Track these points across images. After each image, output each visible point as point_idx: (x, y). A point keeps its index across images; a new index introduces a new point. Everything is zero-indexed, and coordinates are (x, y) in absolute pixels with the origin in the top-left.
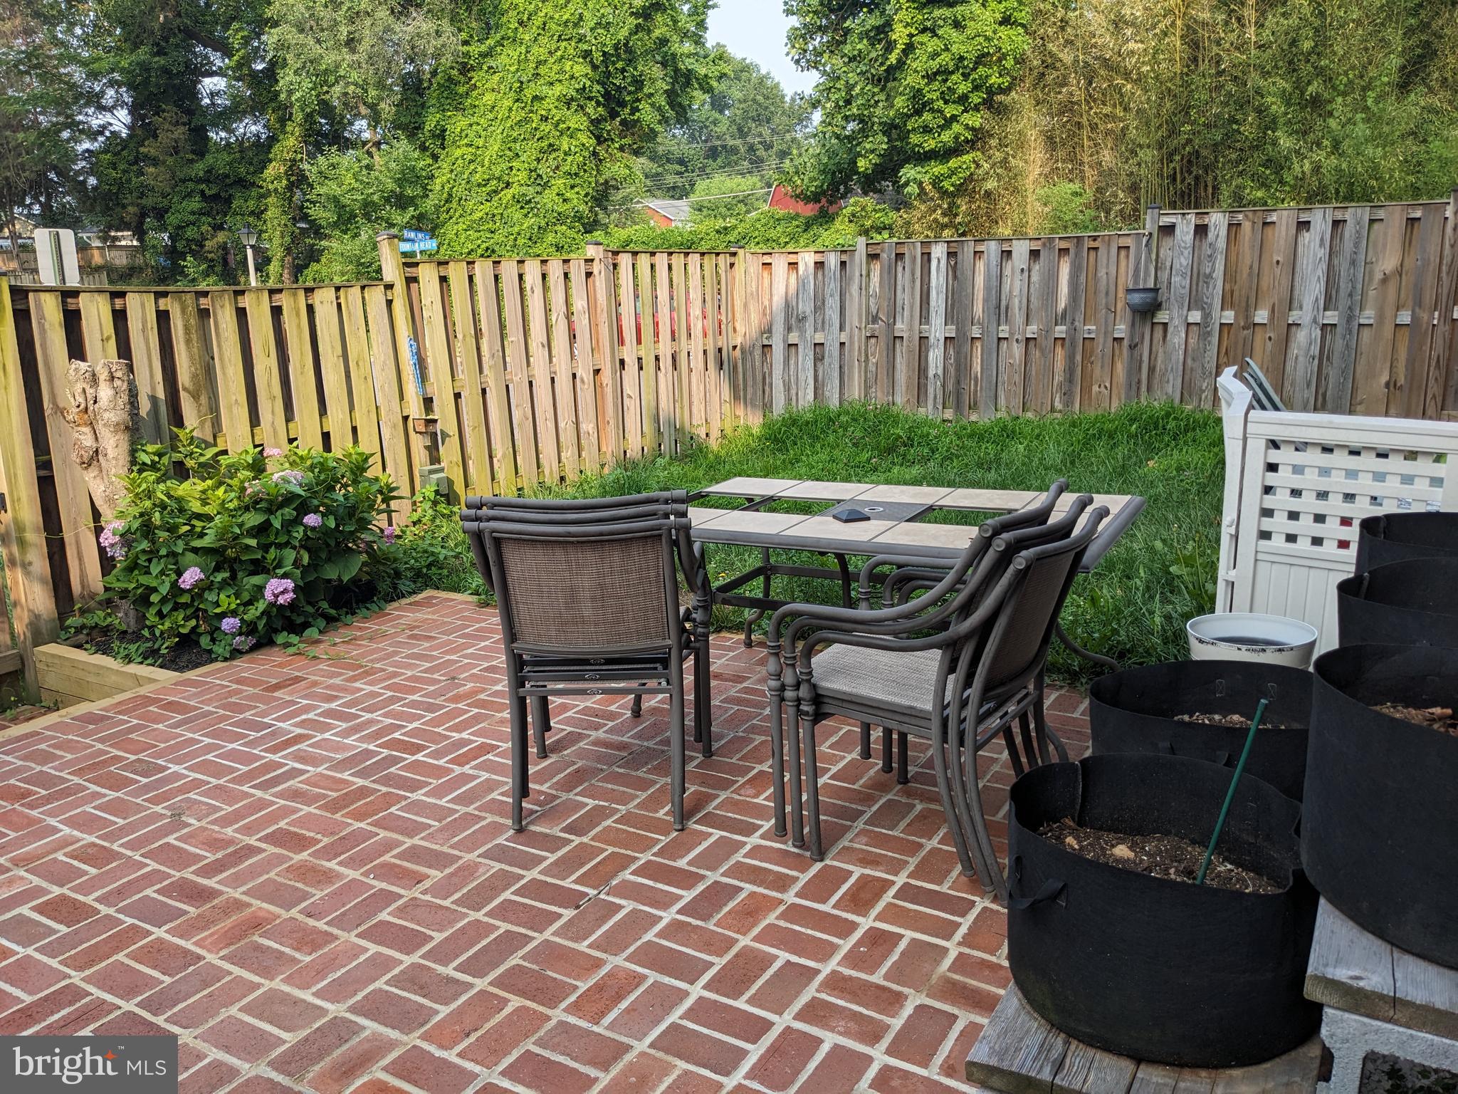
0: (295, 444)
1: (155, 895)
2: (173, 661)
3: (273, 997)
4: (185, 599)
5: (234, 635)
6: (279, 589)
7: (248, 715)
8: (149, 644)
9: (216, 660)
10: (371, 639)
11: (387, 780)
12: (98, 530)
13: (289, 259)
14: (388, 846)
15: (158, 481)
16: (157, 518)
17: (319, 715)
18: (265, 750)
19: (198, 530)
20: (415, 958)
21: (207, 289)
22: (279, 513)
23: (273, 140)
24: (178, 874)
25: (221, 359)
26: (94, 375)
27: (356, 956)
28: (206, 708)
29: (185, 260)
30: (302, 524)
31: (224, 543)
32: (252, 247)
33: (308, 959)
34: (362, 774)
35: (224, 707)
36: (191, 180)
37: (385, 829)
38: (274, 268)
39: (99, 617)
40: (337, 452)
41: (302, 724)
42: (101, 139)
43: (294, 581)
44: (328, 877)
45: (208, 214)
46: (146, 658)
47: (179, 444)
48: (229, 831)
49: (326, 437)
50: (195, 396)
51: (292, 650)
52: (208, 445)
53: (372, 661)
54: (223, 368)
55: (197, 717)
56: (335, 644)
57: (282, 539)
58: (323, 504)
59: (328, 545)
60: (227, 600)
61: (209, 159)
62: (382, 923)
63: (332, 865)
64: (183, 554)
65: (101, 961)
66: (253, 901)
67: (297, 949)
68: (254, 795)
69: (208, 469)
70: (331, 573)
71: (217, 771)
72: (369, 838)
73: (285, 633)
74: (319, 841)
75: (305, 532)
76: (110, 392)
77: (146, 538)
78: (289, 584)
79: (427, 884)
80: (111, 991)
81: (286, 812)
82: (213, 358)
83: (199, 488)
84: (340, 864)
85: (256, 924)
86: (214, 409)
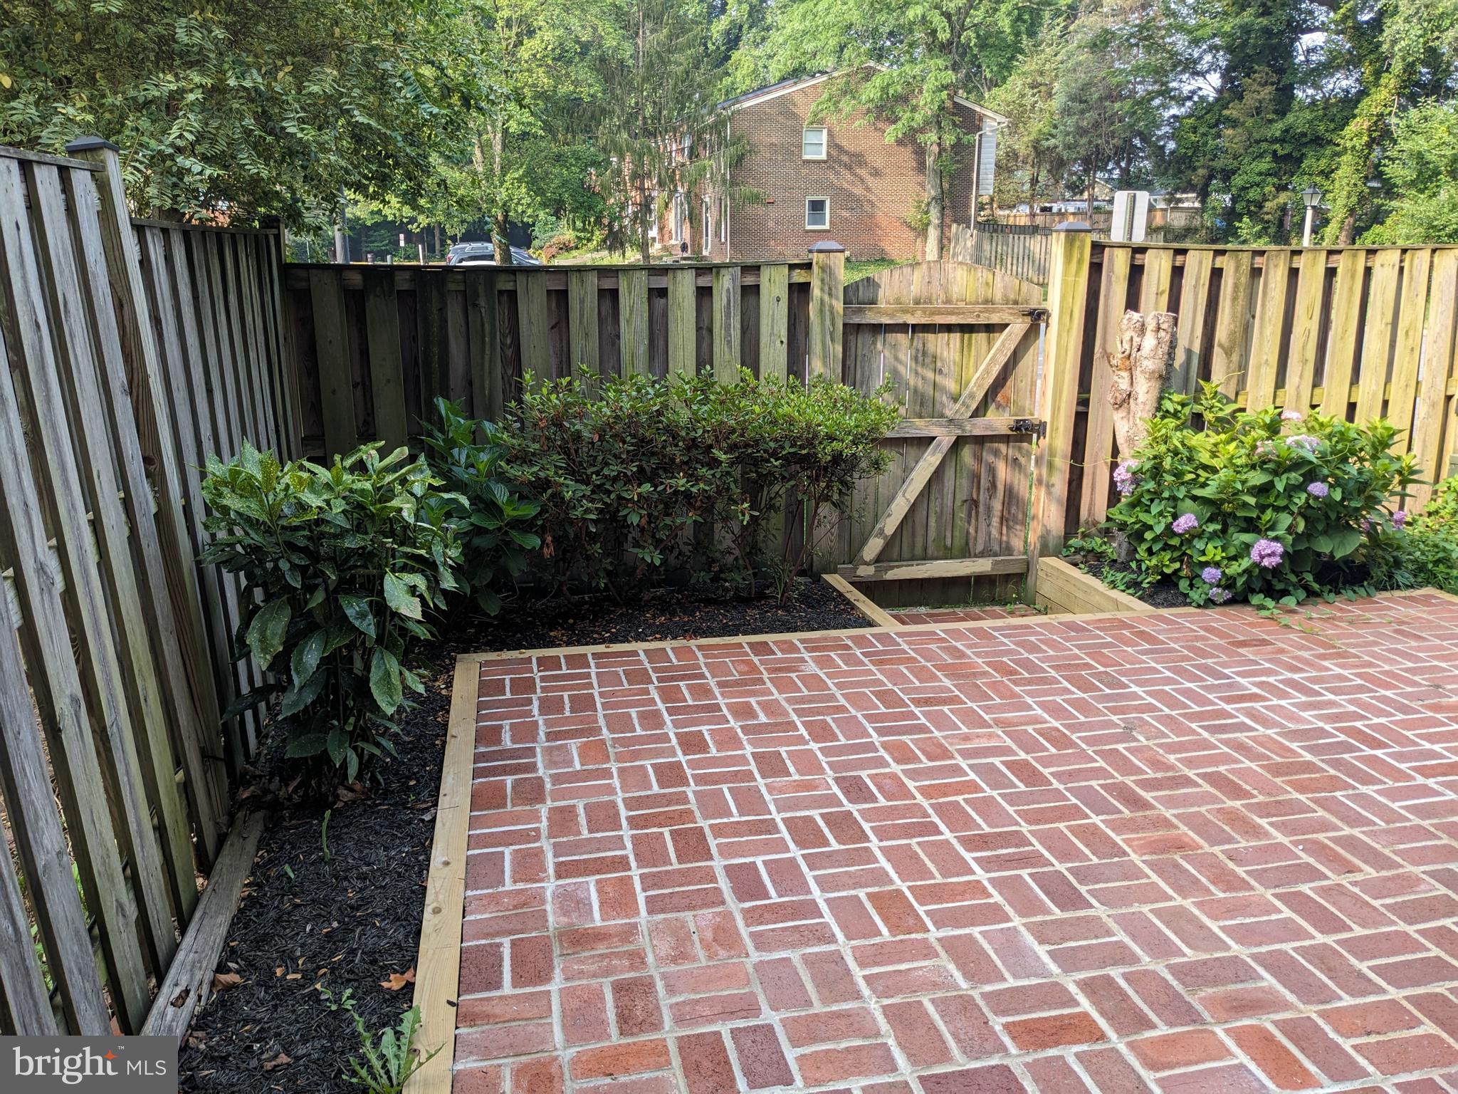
0: (1317, 410)
1: (1098, 788)
2: (1151, 596)
3: (1181, 912)
4: (1175, 542)
5: (1212, 585)
6: (1266, 551)
7: (1210, 661)
8: (1134, 576)
9: (1190, 604)
10: (1351, 623)
11: (1337, 764)
12: (1114, 466)
13: (1351, 220)
14: (1325, 826)
15: (1177, 428)
16: (1167, 463)
17: (1281, 681)
18: (1220, 698)
19: (1202, 480)
20: (1329, 940)
21: (1264, 248)
22: (1284, 477)
23: (1363, 93)
24: (1120, 778)
25: (1262, 318)
26: (1143, 325)
27: (1268, 913)
28: (1173, 645)
29: (1240, 221)
30: (1305, 491)
31: (1223, 496)
32: (1314, 207)
33: (1221, 895)
34: (1310, 749)
35: (1190, 648)
36: (1266, 140)
37: (1325, 809)
38: (1330, 230)
39: (1096, 543)
40: (1360, 422)
41: (1260, 685)
42: (1189, 104)
43: (1284, 546)
44: (1254, 831)
45: (1275, 175)
46: (1128, 588)
47: (1203, 397)
48: (1172, 758)
49: (1352, 407)
50: (1228, 352)
51: (1264, 613)
52: (1229, 401)
53: (1348, 645)
54: (1262, 326)
55: (1163, 651)
56: (1311, 619)
57: (1281, 503)
58: (1333, 475)
59: (1328, 517)
60: (1213, 551)
61: (1290, 118)
62: (1300, 894)
63: (1263, 822)
64: (1183, 500)
65: (1046, 823)
66: (1180, 825)
67: (1213, 883)
68: (1199, 734)
69: (1224, 424)
70: (1324, 546)
71: (1172, 703)
72: (1306, 812)
73: (1262, 596)
74: (1253, 796)
75: (1307, 499)
76: (1154, 342)
77: (1154, 479)
78: (1278, 548)
79: (1358, 877)
80: (1049, 849)
81: (1227, 759)
82: (1254, 317)
83: (1212, 440)
84: (1271, 824)
85: (1180, 846)
86: (1243, 366)
